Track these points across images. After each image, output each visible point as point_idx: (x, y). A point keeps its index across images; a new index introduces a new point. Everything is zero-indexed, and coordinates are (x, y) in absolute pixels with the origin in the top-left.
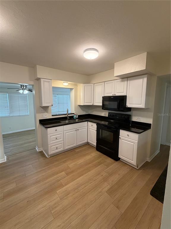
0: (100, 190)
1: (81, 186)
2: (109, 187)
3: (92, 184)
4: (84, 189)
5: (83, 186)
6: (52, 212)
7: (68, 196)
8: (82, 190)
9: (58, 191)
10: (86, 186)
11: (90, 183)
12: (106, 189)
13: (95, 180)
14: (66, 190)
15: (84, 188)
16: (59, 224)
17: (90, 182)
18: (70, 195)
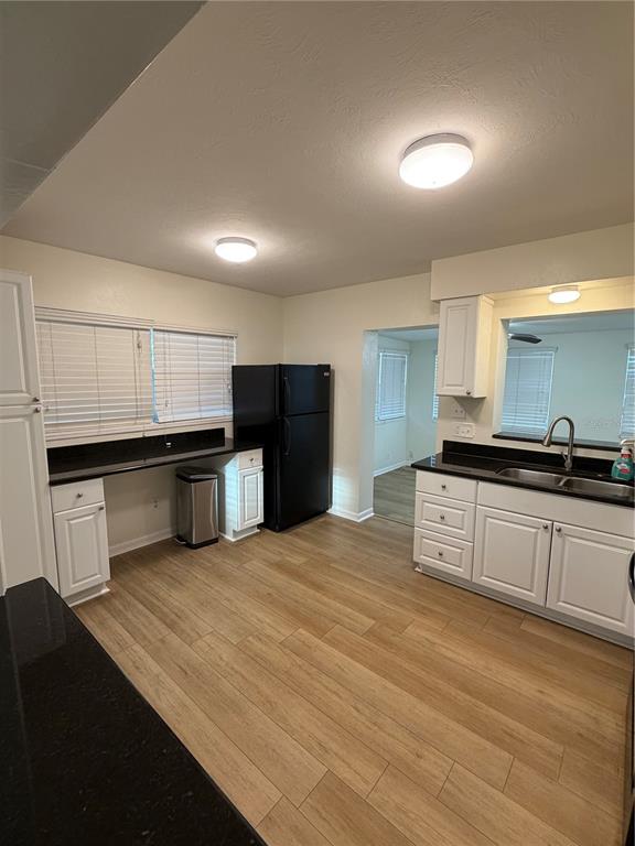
0: (333, 746)
1: (331, 681)
2: (360, 787)
3: (355, 713)
4: (328, 692)
5: (334, 686)
6: (250, 638)
7: (294, 656)
8: (318, 685)
9: (304, 632)
10: (337, 695)
11: (356, 709)
12: (345, 773)
13: (375, 724)
14: (310, 647)
15: (330, 691)
16: (224, 657)
17: (360, 706)
18: (298, 660)
